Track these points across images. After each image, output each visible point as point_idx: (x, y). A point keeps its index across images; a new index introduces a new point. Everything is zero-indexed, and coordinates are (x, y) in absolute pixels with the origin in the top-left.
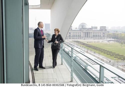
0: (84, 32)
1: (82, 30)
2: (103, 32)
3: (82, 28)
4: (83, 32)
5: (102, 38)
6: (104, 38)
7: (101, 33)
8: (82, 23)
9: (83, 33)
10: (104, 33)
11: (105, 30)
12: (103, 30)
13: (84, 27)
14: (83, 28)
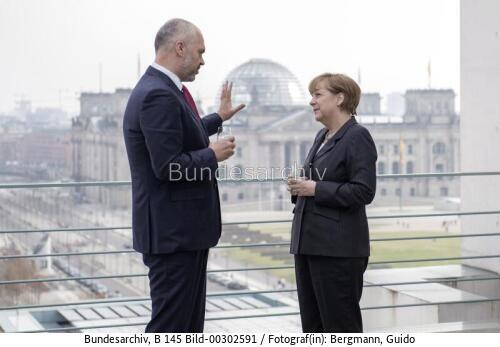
0: (274, 144)
1: (255, 121)
2: (437, 135)
3: (255, 101)
4: (261, 143)
5: (427, 194)
6: (445, 192)
7: (420, 149)
8: (251, 63)
9: (267, 149)
10: (439, 148)
11: (446, 120)
12: (429, 121)
13: (269, 100)
14: (267, 110)
